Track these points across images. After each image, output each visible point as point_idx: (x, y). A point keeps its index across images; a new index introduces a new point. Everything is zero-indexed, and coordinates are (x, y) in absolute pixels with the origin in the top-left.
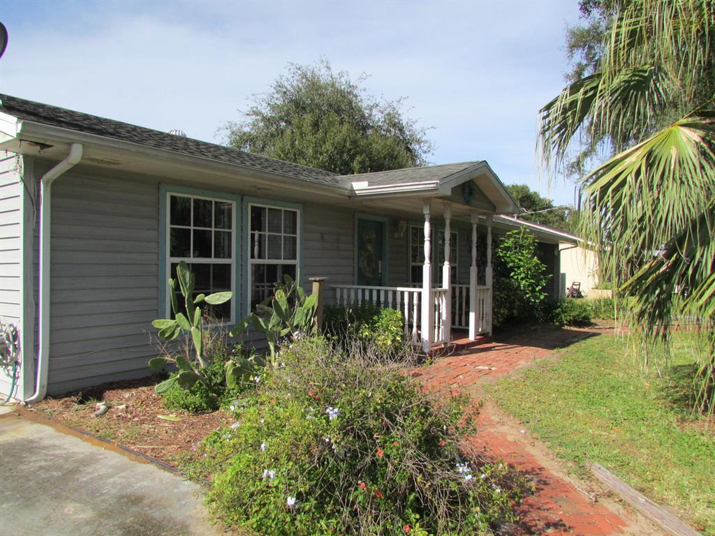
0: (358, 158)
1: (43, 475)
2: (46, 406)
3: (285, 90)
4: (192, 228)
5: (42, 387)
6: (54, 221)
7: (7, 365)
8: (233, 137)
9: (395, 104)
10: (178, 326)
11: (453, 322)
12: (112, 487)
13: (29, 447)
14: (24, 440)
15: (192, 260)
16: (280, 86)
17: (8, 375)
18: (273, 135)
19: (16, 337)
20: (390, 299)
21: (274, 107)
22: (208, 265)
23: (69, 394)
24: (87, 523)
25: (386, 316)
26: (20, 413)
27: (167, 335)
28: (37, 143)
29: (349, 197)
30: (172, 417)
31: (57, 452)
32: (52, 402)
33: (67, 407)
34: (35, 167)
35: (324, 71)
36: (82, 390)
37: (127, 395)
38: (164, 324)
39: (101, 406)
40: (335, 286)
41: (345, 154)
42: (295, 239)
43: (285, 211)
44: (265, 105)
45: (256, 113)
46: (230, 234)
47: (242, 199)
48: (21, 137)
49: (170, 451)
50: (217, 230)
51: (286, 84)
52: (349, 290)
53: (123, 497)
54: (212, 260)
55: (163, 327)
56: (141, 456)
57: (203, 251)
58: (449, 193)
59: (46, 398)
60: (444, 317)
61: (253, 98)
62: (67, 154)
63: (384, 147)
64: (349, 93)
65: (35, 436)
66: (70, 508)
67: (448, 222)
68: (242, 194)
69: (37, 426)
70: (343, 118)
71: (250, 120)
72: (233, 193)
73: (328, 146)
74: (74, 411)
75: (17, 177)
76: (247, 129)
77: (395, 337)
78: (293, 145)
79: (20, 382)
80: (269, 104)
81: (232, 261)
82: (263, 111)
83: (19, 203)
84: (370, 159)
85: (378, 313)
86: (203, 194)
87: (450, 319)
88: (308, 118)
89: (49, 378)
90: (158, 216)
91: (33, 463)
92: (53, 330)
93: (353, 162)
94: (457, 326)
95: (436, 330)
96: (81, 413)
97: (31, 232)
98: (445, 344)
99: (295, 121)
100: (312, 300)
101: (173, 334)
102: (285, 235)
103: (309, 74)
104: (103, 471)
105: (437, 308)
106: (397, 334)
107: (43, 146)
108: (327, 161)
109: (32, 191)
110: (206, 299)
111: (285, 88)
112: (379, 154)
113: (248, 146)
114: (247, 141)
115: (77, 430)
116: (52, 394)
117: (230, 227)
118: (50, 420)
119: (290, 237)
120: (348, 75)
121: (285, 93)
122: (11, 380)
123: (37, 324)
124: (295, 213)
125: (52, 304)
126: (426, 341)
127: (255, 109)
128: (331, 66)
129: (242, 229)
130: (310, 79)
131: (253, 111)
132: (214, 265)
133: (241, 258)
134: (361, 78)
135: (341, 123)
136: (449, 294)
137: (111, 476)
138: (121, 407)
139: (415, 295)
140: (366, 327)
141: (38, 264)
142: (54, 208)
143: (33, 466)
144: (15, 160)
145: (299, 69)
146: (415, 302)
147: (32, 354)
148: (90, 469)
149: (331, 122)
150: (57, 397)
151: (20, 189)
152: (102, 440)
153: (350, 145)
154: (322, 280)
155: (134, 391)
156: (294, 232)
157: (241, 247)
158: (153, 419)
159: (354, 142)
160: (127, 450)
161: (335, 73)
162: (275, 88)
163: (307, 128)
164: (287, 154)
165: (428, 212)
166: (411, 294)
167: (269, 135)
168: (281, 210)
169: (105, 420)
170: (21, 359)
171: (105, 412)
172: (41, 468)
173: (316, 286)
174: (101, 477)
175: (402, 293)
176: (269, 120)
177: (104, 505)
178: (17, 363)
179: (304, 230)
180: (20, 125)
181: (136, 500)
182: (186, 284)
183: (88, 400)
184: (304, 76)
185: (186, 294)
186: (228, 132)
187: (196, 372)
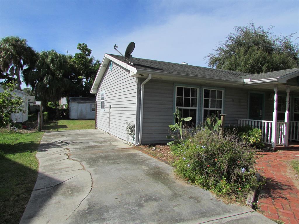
0: (266, 65)
1: (138, 160)
2: (140, 147)
3: (233, 38)
4: (183, 97)
5: (140, 142)
6: (144, 95)
7: (132, 135)
8: (211, 59)
9: (288, 38)
10: (176, 127)
11: (289, 137)
12: (153, 165)
13: (136, 155)
14: (135, 153)
15: (183, 107)
16: (230, 37)
17: (132, 138)
18: (227, 58)
19: (134, 127)
20: (259, 125)
21: (228, 46)
22: (188, 110)
23: (146, 145)
24: (146, 170)
25: (254, 131)
26: (134, 148)
27: (172, 130)
28: (141, 75)
29: (243, 85)
30: (172, 153)
31: (142, 157)
32: (142, 146)
33: (146, 148)
34: (140, 80)
35: (251, 28)
36: (150, 144)
37: (161, 147)
38: (171, 126)
39: (154, 148)
40: (237, 119)
41: (259, 64)
42: (221, 101)
43: (217, 91)
44: (224, 45)
45: (220, 50)
46: (196, 99)
47: (201, 87)
48: (137, 73)
49: (169, 160)
50: (192, 98)
51: (233, 36)
52: (246, 121)
53: (155, 167)
54: (190, 108)
55: (172, 127)
56: (162, 160)
57: (187, 105)
58: (285, 82)
59: (141, 145)
60: (285, 134)
61: (219, 43)
62: (148, 77)
63: (279, 59)
64: (263, 36)
65: (138, 153)
66: (143, 167)
67: (288, 94)
68: (201, 85)
69: (138, 151)
70: (259, 47)
71: (218, 52)
72: (197, 85)
73: (251, 61)
74: (147, 149)
75: (136, 84)
76: (217, 56)
77: (257, 139)
78: (235, 62)
79: (135, 140)
80: (225, 45)
81: (197, 108)
82: (223, 48)
83: (136, 91)
84: (272, 65)
85: (251, 129)
86: (187, 86)
87: (288, 135)
88: (242, 49)
89: (142, 139)
90: (173, 94)
91: (137, 158)
92: (143, 126)
93: (263, 67)
94: (294, 139)
95: (280, 139)
96: (149, 149)
97: (139, 99)
98: (285, 145)
99: (237, 51)
100: (220, 122)
101: (174, 129)
102: (217, 99)
103: (245, 30)
104: (152, 162)
105: (281, 130)
106: (258, 138)
107: (142, 75)
108: (250, 67)
109: (139, 87)
110: (184, 119)
111: (233, 37)
112: (277, 62)
113: (217, 63)
114: (217, 61)
115: (147, 153)
116: (142, 144)
117: (196, 97)
118: (141, 150)
119: (219, 100)
120: (263, 28)
121: (233, 40)
122: (133, 139)
123: (139, 124)
124: (221, 92)
125: (143, 119)
126: (274, 143)
127: (220, 48)
128: (255, 25)
129: (200, 97)
130: (245, 32)
131: (219, 49)
132: (190, 109)
133: (200, 107)
134: (269, 28)
135: (258, 49)
136: (288, 125)
137: (154, 163)
138: (159, 149)
139: (270, 124)
140: (245, 134)
141: (140, 107)
142: (145, 92)
143: (136, 158)
144: (135, 79)
145: (240, 28)
146: (270, 126)
147: (138, 132)
148: (149, 161)
149: (253, 50)
150: (143, 145)
151: (136, 87)
152: (153, 156)
153: (262, 59)
154: (224, 115)
155: (163, 146)
156: (221, 98)
157: (200, 104)
158: (167, 153)
159: (264, 58)
160: (159, 158)
161: (256, 27)
162: (228, 38)
163: (242, 53)
164: (232, 65)
165: (276, 90)
166: (268, 123)
167: (226, 58)
168: (216, 91)
169: (154, 151)
170: (135, 134)
171: (155, 150)
172: (138, 159)
173: (222, 117)
174: (151, 163)
175: (264, 123)
176: (226, 51)
177: (151, 168)
178: (134, 134)
179: (225, 98)
180: (137, 70)
181: (158, 168)
182: (178, 114)
183: (151, 146)
184: (242, 31)
185: (178, 118)
186: (209, 58)
187: (180, 141)
